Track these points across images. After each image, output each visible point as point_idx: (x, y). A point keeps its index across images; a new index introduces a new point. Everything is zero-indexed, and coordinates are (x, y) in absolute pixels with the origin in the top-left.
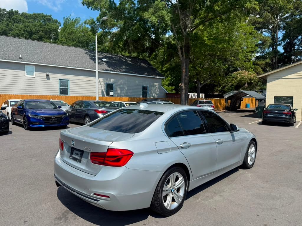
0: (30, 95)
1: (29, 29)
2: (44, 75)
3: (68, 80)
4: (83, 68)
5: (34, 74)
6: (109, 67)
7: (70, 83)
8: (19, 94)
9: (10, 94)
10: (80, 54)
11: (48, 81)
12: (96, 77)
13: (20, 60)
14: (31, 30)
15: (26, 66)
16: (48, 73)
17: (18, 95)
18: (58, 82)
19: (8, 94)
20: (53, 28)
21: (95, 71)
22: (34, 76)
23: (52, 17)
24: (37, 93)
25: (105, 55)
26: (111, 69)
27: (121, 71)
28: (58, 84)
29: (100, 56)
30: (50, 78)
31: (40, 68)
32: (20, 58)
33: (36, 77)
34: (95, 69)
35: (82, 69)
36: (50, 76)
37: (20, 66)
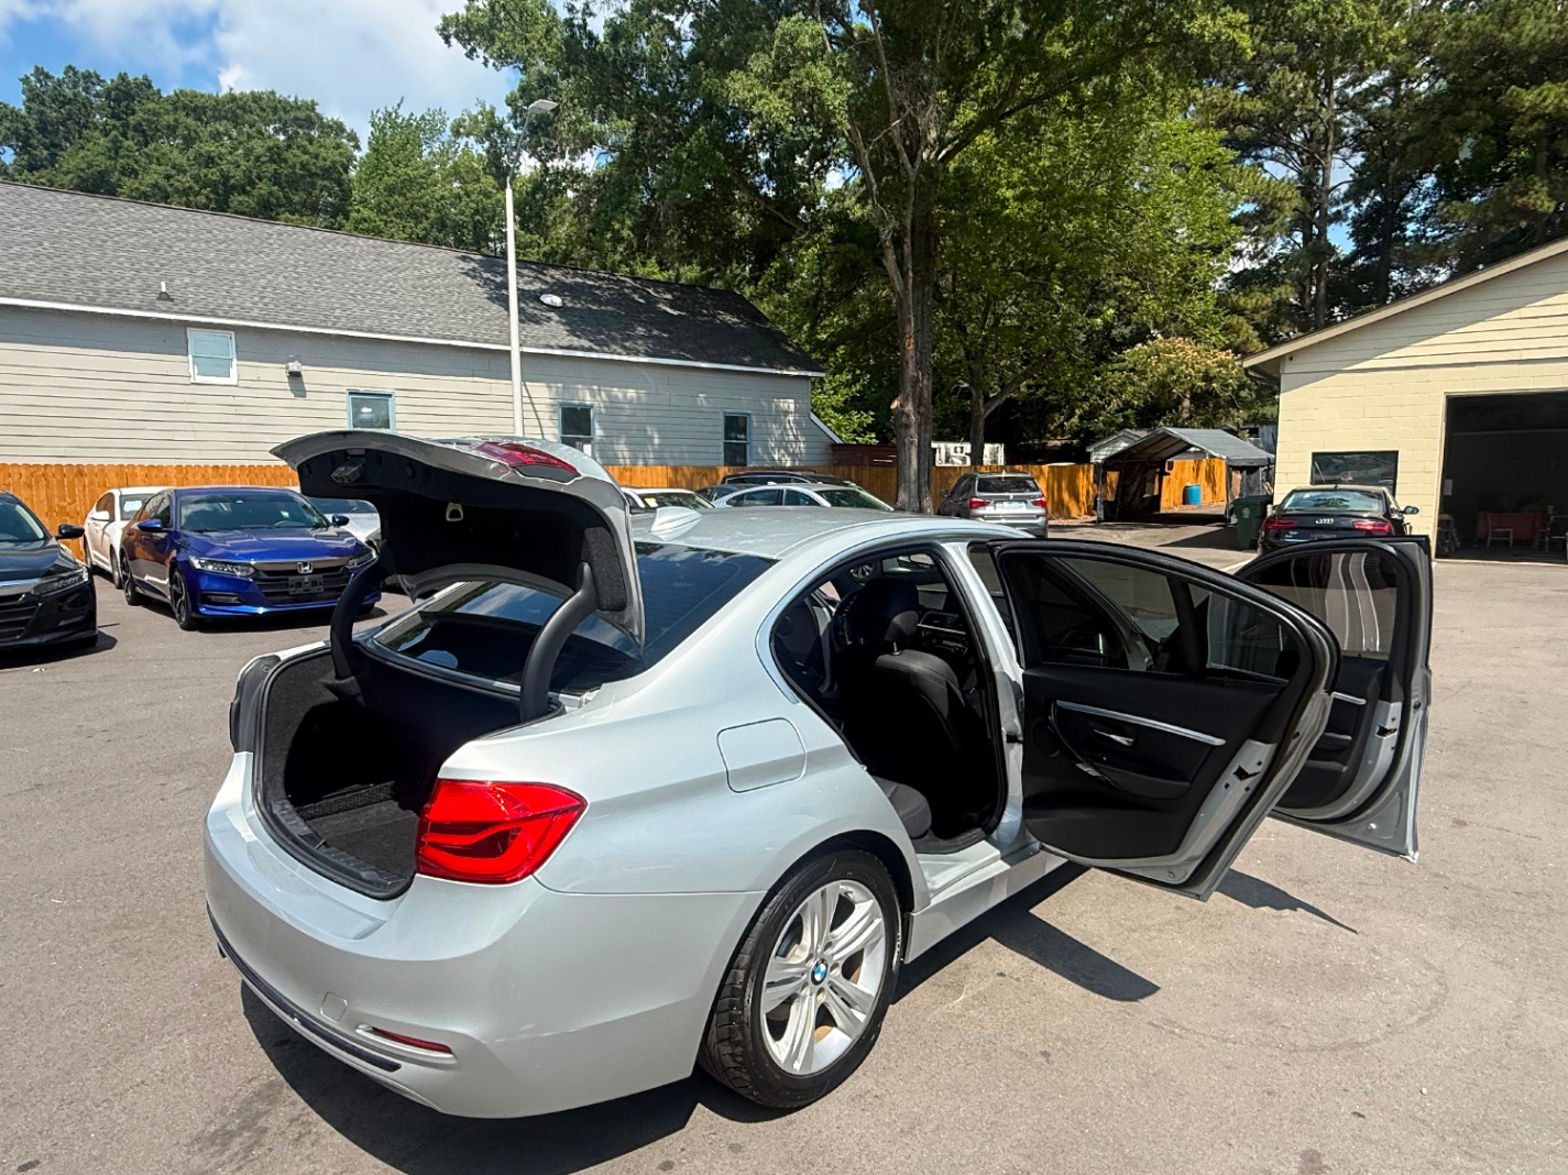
0: (217, 467)
2: (276, 373)
3: (390, 396)
4: (453, 338)
5: (233, 371)
6: (572, 333)
7: (398, 409)
8: (165, 463)
9: (126, 463)
10: (438, 277)
11: (300, 402)
12: (510, 379)
13: (159, 304)
15: (191, 333)
16: (294, 366)
17: (160, 468)
18: (344, 406)
19: (116, 463)
20: (321, 163)
21: (508, 353)
22: (233, 380)
23: (318, 109)
24: (252, 455)
25: (552, 277)
26: (587, 344)
28: (345, 415)
29: (531, 283)
30: (307, 387)
31: (258, 342)
32: (164, 297)
33: (242, 384)
34: (509, 344)
35: (450, 345)
36: (305, 378)
37: (167, 336)
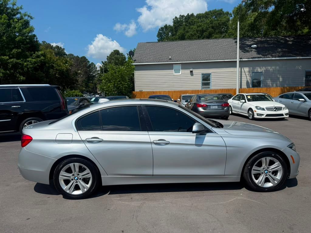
0: (174, 91)
1: (200, 28)
2: (188, 71)
3: (210, 74)
4: (225, 59)
5: (181, 72)
6: (259, 53)
7: (212, 77)
8: (166, 90)
9: (160, 90)
10: (227, 45)
11: (192, 77)
12: (236, 67)
14: (203, 29)
15: (174, 65)
16: (191, 70)
17: (165, 91)
18: (201, 77)
19: (159, 91)
20: (222, 22)
21: (236, 61)
22: (180, 74)
24: (183, 88)
25: (257, 40)
26: (261, 56)
27: (273, 57)
28: (201, 79)
29: (250, 42)
30: (194, 74)
31: (185, 66)
32: (170, 59)
33: (182, 74)
34: (236, 59)
35: (224, 61)
36: (194, 72)
37: (169, 67)
